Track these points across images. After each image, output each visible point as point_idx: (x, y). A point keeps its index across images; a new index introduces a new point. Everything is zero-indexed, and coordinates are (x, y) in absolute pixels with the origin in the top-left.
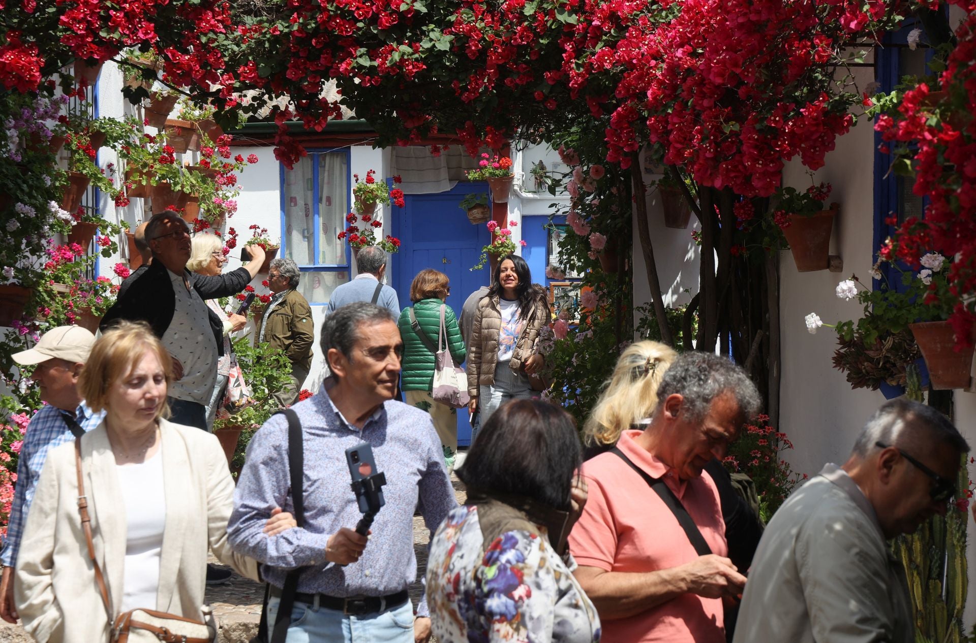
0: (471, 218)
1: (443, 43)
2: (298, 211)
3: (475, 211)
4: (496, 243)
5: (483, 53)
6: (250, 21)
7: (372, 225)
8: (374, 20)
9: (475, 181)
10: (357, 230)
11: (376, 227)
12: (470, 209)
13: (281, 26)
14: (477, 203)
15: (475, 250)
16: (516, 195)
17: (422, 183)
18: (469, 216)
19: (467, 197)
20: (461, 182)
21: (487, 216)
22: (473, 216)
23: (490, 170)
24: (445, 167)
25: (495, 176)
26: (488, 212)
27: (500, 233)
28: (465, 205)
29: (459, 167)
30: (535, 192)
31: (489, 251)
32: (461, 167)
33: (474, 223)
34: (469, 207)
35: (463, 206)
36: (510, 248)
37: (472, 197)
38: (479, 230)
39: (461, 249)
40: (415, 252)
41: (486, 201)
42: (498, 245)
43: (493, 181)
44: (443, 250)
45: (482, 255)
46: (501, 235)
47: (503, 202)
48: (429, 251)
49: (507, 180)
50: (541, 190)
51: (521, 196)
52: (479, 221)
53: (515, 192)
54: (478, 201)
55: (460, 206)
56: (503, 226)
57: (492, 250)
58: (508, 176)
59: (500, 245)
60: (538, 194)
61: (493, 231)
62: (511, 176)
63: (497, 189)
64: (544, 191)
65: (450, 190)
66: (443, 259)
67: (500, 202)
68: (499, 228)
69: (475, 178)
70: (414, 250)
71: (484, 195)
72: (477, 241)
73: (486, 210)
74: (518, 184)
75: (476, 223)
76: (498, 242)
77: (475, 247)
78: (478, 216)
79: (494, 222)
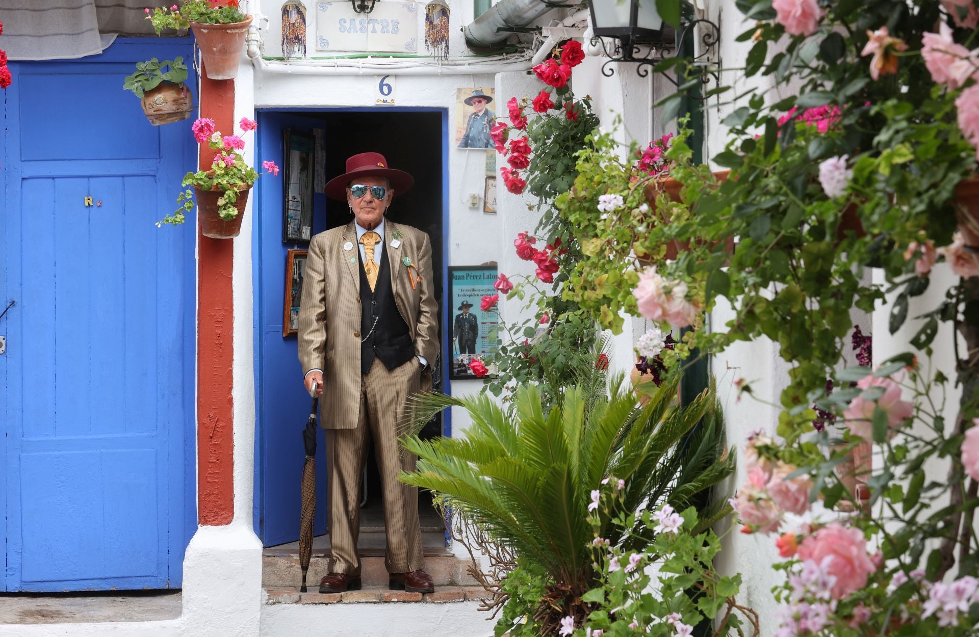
0: (151, 112)
3: (159, 97)
4: (214, 166)
9: (167, 30)
12: (148, 93)
14: (164, 81)
15: (152, 178)
16: (253, 65)
17: (42, 36)
18: (147, 106)
19: (141, 66)
20: (124, 36)
21: (185, 108)
22: (156, 107)
23: (200, 7)
24: (91, 4)
25: (211, 20)
26: (187, 101)
27: (221, 145)
28: (136, 84)
29: (120, 5)
30: (281, 59)
31: (199, 185)
32: (123, 6)
33: (157, 123)
34: (147, 89)
35: (133, 86)
36: (244, 177)
37: (154, 68)
38: (161, 138)
39: (123, 176)
40: (25, 182)
41: (185, 76)
42: (218, 172)
43: (205, 31)
44: (86, 180)
45: (182, 193)
46: (224, 150)
47: (226, 78)
48: (56, 180)
49: (237, 31)
50: (293, 56)
51: (260, 65)
52: (167, 118)
53: (251, 57)
54: (166, 77)
55: (126, 87)
56: (228, 130)
57: (204, 182)
58: (240, 20)
59: (223, 172)
60: (288, 63)
61: (205, 139)
62: (247, 21)
63: (215, 49)
64: (300, 58)
65: (101, 52)
66: (86, 198)
67: (220, 78)
68: (219, 133)
69: (167, 25)
70: (23, 179)
71: (178, 63)
72: (158, 160)
73: (182, 96)
74: (258, 38)
75: (163, 123)
76: (218, 166)
77: (153, 174)
78: (168, 108)
79: (208, 121)
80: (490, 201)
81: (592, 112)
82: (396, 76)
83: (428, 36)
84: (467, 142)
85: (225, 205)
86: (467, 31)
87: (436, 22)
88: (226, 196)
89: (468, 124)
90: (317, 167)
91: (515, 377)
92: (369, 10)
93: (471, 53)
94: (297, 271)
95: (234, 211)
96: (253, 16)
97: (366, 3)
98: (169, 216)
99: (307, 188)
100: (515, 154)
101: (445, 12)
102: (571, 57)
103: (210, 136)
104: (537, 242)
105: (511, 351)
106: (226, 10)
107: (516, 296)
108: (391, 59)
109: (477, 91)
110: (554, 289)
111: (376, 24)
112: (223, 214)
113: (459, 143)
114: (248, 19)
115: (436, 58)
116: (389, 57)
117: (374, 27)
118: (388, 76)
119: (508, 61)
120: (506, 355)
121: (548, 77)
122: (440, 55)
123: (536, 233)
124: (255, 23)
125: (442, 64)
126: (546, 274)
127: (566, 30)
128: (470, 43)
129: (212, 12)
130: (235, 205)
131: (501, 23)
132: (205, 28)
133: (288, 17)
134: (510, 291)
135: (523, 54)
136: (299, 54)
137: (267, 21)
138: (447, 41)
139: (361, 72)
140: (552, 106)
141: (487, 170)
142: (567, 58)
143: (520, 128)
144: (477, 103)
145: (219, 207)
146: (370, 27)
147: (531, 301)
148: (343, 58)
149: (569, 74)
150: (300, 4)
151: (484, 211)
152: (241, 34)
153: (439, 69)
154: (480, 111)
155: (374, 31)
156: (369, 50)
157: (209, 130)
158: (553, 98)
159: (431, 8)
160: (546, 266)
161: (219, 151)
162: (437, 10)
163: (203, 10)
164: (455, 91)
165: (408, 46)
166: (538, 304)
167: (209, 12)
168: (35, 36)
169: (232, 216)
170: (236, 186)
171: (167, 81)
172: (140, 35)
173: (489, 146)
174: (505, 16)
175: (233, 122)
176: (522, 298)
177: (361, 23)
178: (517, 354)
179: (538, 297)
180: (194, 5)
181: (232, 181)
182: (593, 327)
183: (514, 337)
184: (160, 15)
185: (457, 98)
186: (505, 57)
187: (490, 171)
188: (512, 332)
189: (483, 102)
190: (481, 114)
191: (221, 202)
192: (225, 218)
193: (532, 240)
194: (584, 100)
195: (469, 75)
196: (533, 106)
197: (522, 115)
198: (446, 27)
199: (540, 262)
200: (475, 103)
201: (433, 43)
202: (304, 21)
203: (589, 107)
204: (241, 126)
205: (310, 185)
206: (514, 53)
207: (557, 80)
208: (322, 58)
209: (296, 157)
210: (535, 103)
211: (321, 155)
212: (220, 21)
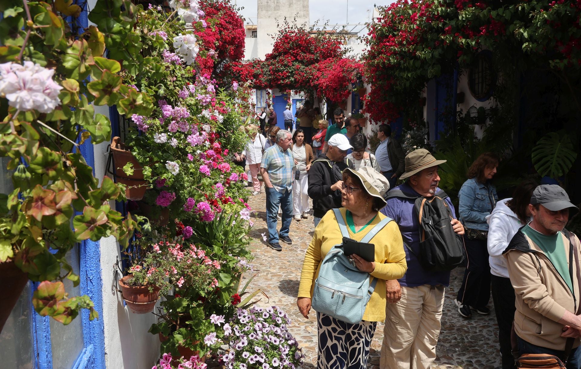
1: (293, 79)
2: (259, 99)
5: (298, 81)
6: (265, 76)
8: (283, 76)
13: (270, 77)
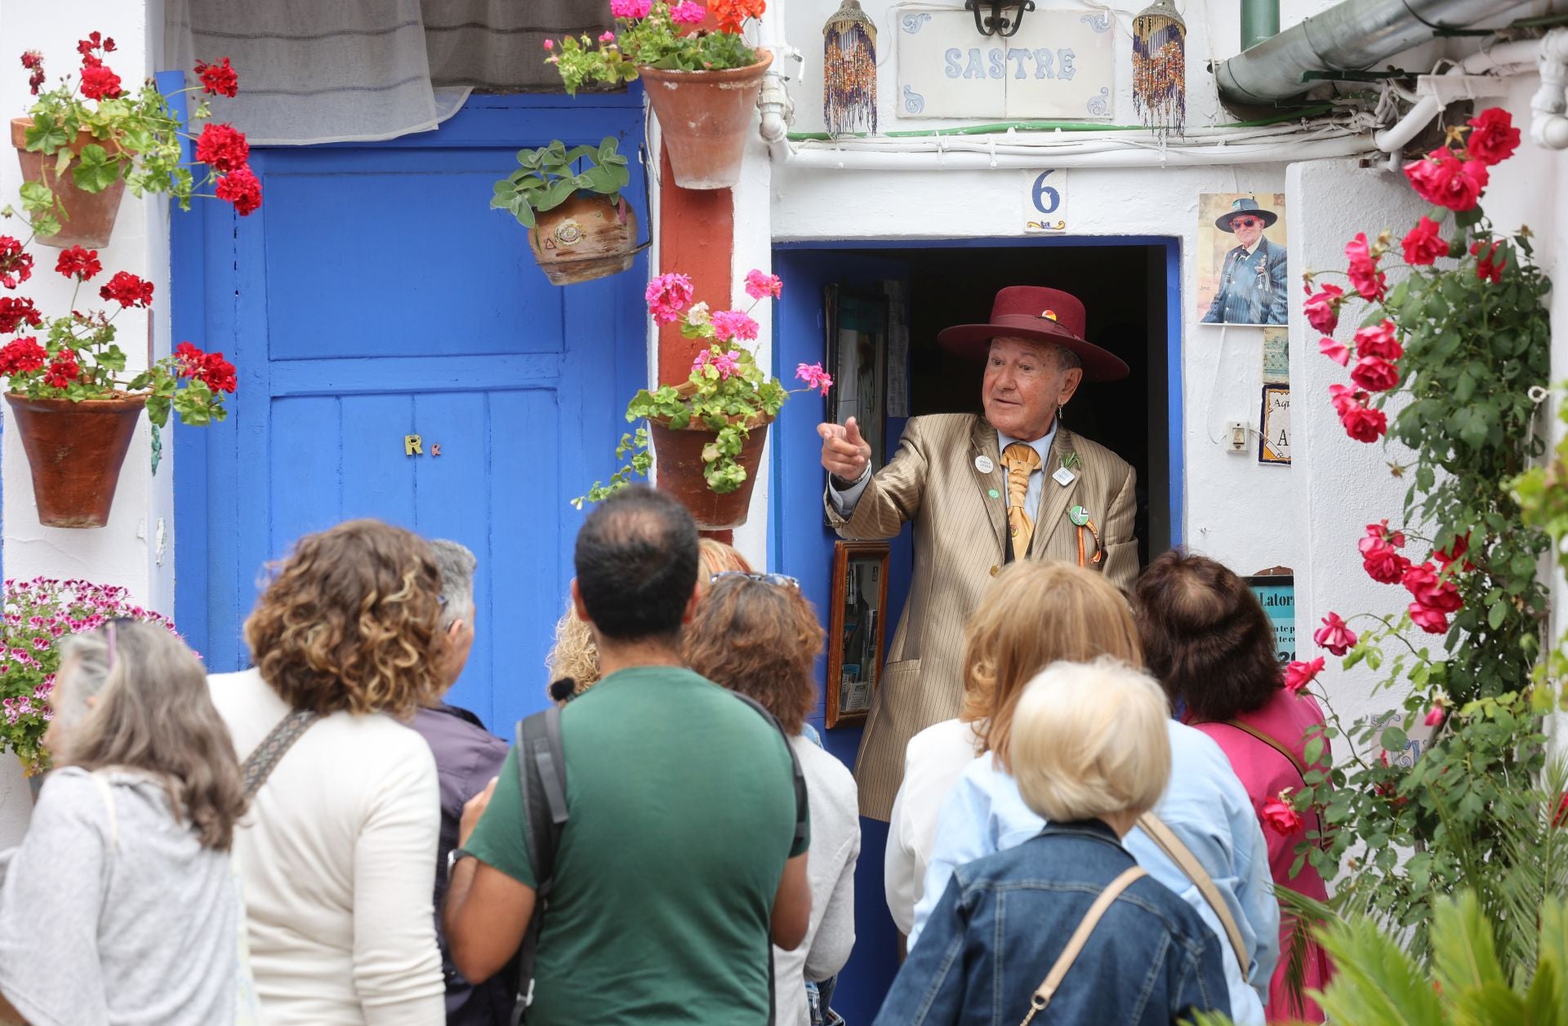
0: (552, 256)
3: (567, 226)
4: (694, 378)
7: (106, 293)
9: (590, 84)
10: (34, 319)
11: (126, 302)
12: (545, 217)
14: (579, 191)
15: (549, 394)
16: (770, 154)
17: (311, 94)
18: (542, 245)
19: (529, 158)
20: (487, 92)
21: (623, 247)
22: (560, 247)
23: (660, 34)
24: (415, 23)
25: (685, 62)
26: (628, 231)
27: (709, 332)
28: (519, 198)
29: (475, 25)
30: (822, 138)
31: (662, 416)
32: (483, 27)
33: (564, 280)
34: (542, 208)
35: (511, 201)
36: (757, 398)
37: (556, 162)
38: (567, 308)
39: (486, 391)
40: (278, 405)
41: (624, 179)
42: (704, 389)
43: (673, 86)
44: (408, 398)
45: (627, 436)
46: (714, 341)
47: (716, 185)
48: (344, 399)
49: (740, 85)
50: (849, 130)
51: (784, 154)
52: (585, 269)
53: (768, 140)
54: (583, 182)
55: (498, 203)
56: (720, 300)
57: (675, 411)
58: (748, 62)
59: (714, 389)
60: (838, 146)
61: (673, 319)
62: (760, 64)
63: (693, 125)
64: (862, 135)
65: (436, 127)
66: (408, 439)
67: (703, 185)
68: (702, 306)
69: (589, 74)
70: (274, 398)
71: (610, 152)
72: (561, 356)
73: (617, 221)
74: (783, 99)
75: (575, 279)
76: (703, 376)
77: (550, 385)
78: (588, 248)
79: (680, 279)
80: (1273, 437)
81: (1534, 263)
82: (1069, 170)
83: (1139, 83)
84: (1222, 312)
85: (718, 460)
86: (1223, 72)
87: (1157, 54)
88: (719, 441)
89: (1225, 272)
90: (893, 362)
91: (1365, 838)
92: (1010, 29)
93: (1230, 119)
94: (853, 587)
95: (738, 474)
96: (773, 52)
97: (1003, 15)
98: (600, 486)
99: (872, 410)
100: (1368, 361)
101: (1175, 32)
102: (1490, 143)
103: (685, 310)
104: (1408, 543)
105: (1353, 780)
106: (714, 38)
107: (1364, 660)
108: (1058, 135)
109: (1242, 201)
110: (1449, 646)
111: (1025, 59)
112: (713, 478)
113: (1204, 313)
114: (761, 58)
115: (1157, 132)
116: (1052, 130)
117: (1020, 65)
118: (1051, 171)
119: (1314, 136)
120: (1343, 790)
121: (1437, 188)
122: (1164, 124)
123: (1406, 523)
124: (777, 67)
125: (1168, 144)
126: (1432, 616)
127: (1471, 82)
128: (1229, 98)
129: (686, 46)
130: (738, 460)
131: (1310, 60)
132: (671, 80)
133: (838, 47)
134: (1349, 650)
135: (1346, 121)
136: (864, 127)
137: (800, 59)
138: (1181, 94)
139: (994, 164)
140: (1444, 251)
141: (1266, 371)
142: (1481, 146)
143: (1371, 299)
144: (1243, 227)
145: (706, 463)
146: (1013, 65)
147: (1396, 671)
148: (954, 133)
149: (1483, 179)
150: (864, 20)
151: (1261, 459)
152: (748, 93)
153: (1162, 155)
154: (1250, 244)
155: (1020, 75)
156: (1010, 114)
157: (682, 297)
158: (1448, 234)
159: (1146, 25)
160: (1433, 598)
161: (704, 344)
162: (1159, 27)
163: (668, 41)
164: (1197, 201)
165: (1093, 105)
166: (1411, 678)
167: (680, 45)
168: (297, 94)
169: (734, 484)
170: (741, 420)
171: (586, 190)
172: (522, 89)
173: (1270, 319)
174: (1325, 46)
175: (729, 279)
176: (1376, 666)
177: (992, 58)
178: (1365, 784)
179: (1411, 662)
180: (647, 31)
181: (733, 409)
182: (1540, 731)
183: (1359, 750)
184: (575, 54)
185: (1200, 218)
186: (1305, 127)
187: (1273, 372)
188: (1355, 739)
189: (1257, 224)
190: (1251, 250)
191: (710, 453)
192: (718, 487)
193: (1397, 539)
194: (1517, 238)
195: (1225, 165)
196: (1402, 251)
197: (1377, 271)
198: (1177, 65)
199: (1418, 589)
200: (1238, 226)
201: (1150, 98)
202: (873, 57)
203: (1528, 251)
204: (749, 288)
205: (879, 401)
206: (1323, 116)
207: (1459, 193)
208: (909, 134)
209: (850, 341)
210: (1407, 245)
211: (899, 338)
212: (706, 64)
